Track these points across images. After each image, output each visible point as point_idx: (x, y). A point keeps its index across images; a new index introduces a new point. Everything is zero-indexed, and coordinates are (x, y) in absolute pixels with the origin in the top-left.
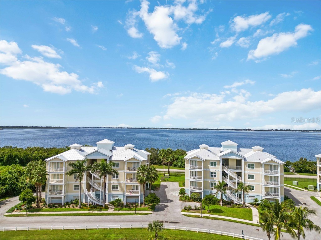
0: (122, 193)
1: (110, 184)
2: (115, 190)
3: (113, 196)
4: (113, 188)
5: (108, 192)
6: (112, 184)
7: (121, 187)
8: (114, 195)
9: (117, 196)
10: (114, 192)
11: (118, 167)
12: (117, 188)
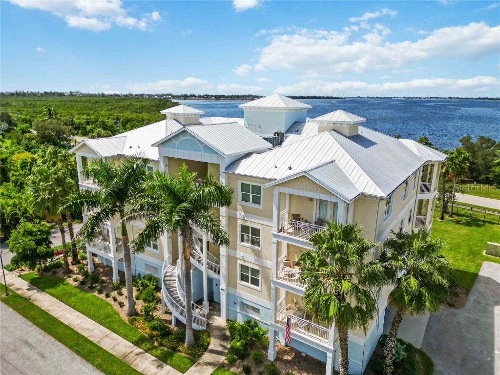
0: (269, 304)
1: (231, 259)
2: (249, 285)
3: (242, 303)
4: (244, 278)
5: (228, 284)
6: (240, 262)
7: (268, 281)
8: (244, 301)
9: (257, 311)
10: (246, 292)
11: (259, 203)
12: (255, 282)
